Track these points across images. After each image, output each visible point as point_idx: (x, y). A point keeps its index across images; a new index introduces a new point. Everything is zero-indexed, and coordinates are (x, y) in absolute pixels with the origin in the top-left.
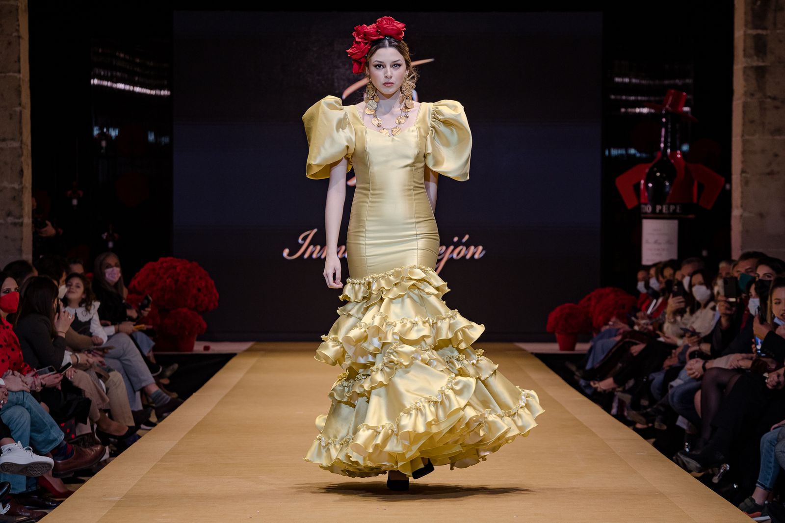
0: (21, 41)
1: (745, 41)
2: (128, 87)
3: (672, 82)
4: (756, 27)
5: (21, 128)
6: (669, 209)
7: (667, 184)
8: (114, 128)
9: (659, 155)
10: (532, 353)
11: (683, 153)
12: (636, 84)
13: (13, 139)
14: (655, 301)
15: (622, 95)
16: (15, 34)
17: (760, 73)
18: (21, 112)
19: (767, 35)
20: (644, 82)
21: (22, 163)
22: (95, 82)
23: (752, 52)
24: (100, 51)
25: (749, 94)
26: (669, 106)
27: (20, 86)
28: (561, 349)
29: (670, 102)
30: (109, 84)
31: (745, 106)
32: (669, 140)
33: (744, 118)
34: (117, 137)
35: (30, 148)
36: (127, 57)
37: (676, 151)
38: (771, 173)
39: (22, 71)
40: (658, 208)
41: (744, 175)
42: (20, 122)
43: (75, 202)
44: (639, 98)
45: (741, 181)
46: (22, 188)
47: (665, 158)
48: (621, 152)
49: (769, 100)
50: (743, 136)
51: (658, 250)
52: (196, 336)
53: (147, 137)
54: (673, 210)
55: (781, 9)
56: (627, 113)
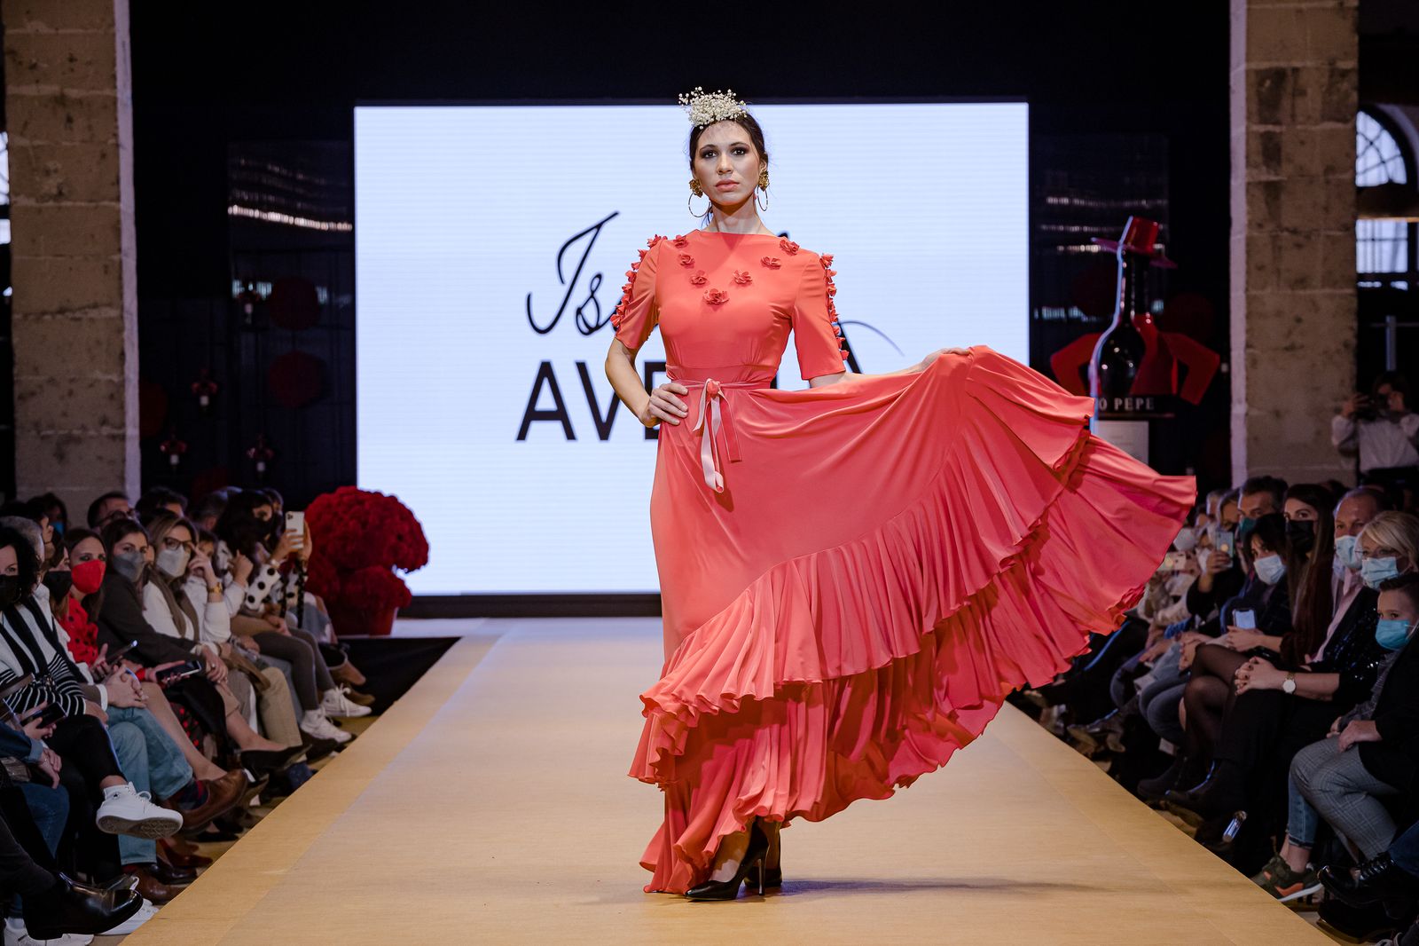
0: (122, 151)
1: (1247, 143)
2: (286, 219)
3: (1136, 203)
4: (1264, 121)
5: (121, 287)
6: (1134, 404)
7: (1131, 365)
8: (265, 280)
11: (1155, 316)
12: (1079, 207)
13: (110, 305)
15: (1058, 224)
16: (112, 141)
17: (1269, 193)
18: (121, 263)
19: (1281, 133)
20: (1091, 204)
21: (123, 340)
22: (235, 210)
23: (1259, 159)
24: (243, 162)
25: (1255, 224)
26: (1132, 244)
27: (119, 222)
30: (257, 214)
31: (1250, 242)
32: (1133, 296)
33: (1248, 263)
34: (269, 297)
35: (135, 318)
36: (284, 172)
37: (1144, 313)
38: (1291, 348)
39: (122, 198)
40: (1118, 402)
41: (1251, 351)
42: (120, 278)
43: (204, 400)
44: (1086, 229)
45: (1246, 360)
46: (124, 381)
47: (1127, 325)
48: (1059, 313)
49: (1286, 234)
50: (1247, 290)
52: (397, 610)
53: (315, 295)
54: (1141, 406)
55: (1303, 93)
56: (1066, 252)
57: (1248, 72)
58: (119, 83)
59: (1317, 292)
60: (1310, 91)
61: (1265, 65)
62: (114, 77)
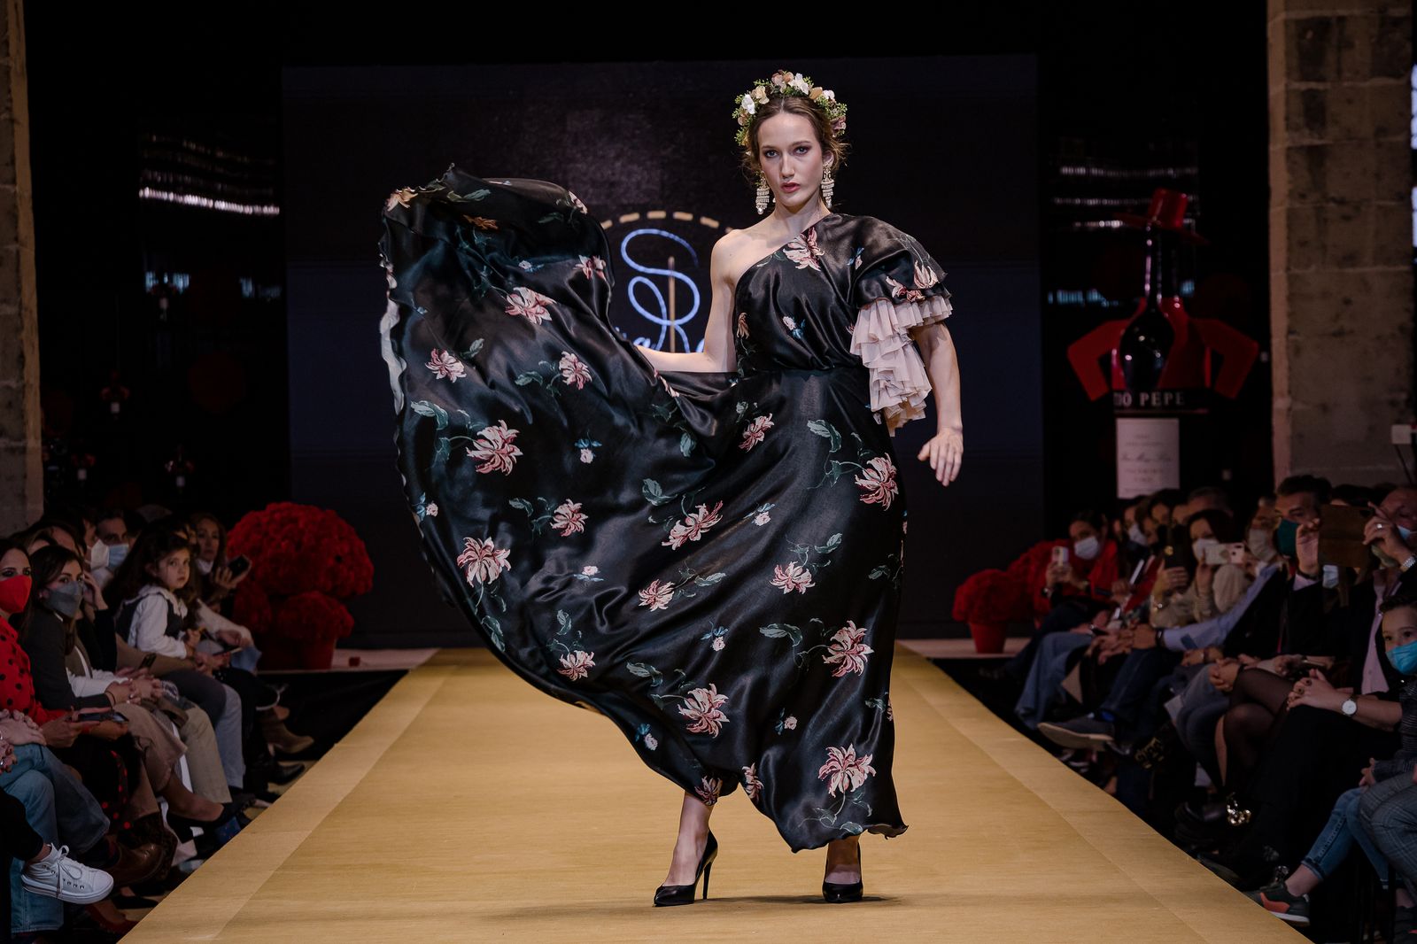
0: (16, 127)
1: (1287, 103)
2: (205, 202)
3: (1161, 172)
4: (1306, 78)
5: (18, 281)
6: (1162, 399)
7: (1158, 355)
8: (182, 272)
9: (1143, 304)
10: (928, 659)
11: (1185, 300)
12: (1098, 178)
13: (5, 302)
14: (1141, 563)
15: (1074, 197)
16: (5, 116)
17: (1315, 157)
18: (18, 252)
19: (1325, 91)
20: (1111, 174)
21: (22, 341)
22: (147, 193)
23: (1300, 120)
24: (155, 138)
25: (1298, 195)
26: (1158, 219)
27: (15, 207)
28: (980, 650)
29: (1158, 211)
30: (172, 196)
31: (1291, 216)
32: (1159, 277)
33: (1289, 238)
34: (187, 290)
35: (35, 315)
36: (202, 149)
37: (1173, 298)
38: (1339, 334)
39: (18, 180)
40: (1144, 397)
41: (1292, 337)
42: (18, 270)
43: (116, 408)
44: (1105, 202)
45: (1287, 348)
46: (24, 386)
47: (1154, 310)
48: (1076, 297)
49: (1332, 205)
50: (1288, 269)
51: (1145, 471)
52: (335, 641)
53: (240, 287)
54: (1170, 401)
55: (1350, 45)
56: (1084, 230)
57: (1286, 23)
58: (12, 50)
59: (1367, 269)
60: (1357, 42)
61: (1306, 14)
62: (7, 43)
